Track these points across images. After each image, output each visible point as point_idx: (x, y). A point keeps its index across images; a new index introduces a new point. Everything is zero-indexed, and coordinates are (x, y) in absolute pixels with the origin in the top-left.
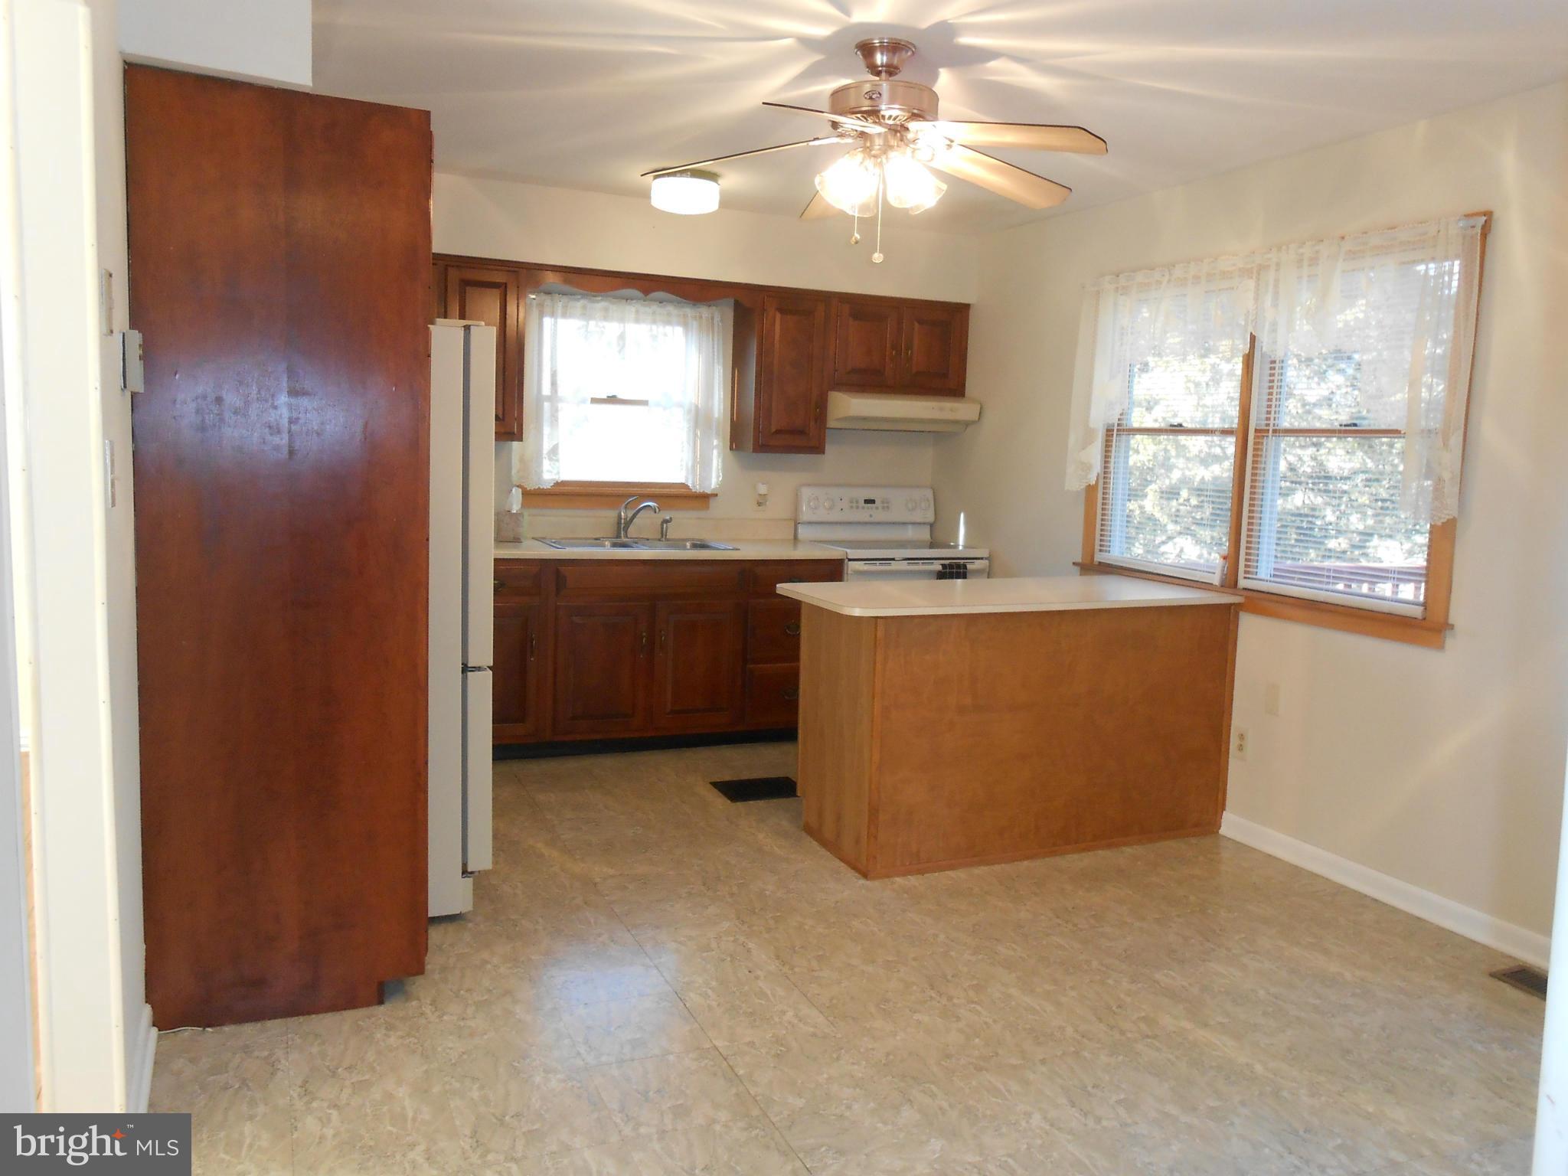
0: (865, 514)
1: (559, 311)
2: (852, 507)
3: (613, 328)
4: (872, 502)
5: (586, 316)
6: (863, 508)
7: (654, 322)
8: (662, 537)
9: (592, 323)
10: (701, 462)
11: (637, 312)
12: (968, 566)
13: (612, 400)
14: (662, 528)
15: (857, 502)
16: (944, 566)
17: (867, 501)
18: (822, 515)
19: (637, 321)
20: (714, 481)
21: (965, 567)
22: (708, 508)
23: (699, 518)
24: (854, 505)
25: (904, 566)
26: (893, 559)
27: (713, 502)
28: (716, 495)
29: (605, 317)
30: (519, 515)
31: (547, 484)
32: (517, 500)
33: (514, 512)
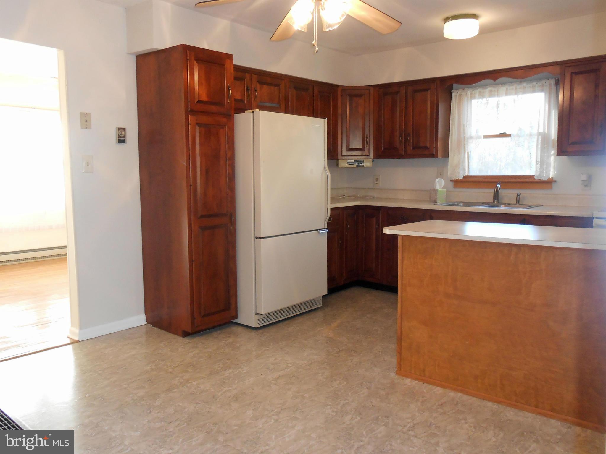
1: (477, 95)
3: (493, 101)
5: (482, 96)
7: (516, 94)
8: (517, 203)
9: (484, 100)
10: (542, 163)
11: (507, 90)
13: (503, 135)
14: (517, 198)
19: (507, 94)
20: (552, 174)
22: (551, 188)
23: (546, 194)
27: (554, 185)
28: (555, 181)
29: (490, 96)
30: (437, 190)
31: (461, 177)
32: (440, 184)
33: (436, 189)
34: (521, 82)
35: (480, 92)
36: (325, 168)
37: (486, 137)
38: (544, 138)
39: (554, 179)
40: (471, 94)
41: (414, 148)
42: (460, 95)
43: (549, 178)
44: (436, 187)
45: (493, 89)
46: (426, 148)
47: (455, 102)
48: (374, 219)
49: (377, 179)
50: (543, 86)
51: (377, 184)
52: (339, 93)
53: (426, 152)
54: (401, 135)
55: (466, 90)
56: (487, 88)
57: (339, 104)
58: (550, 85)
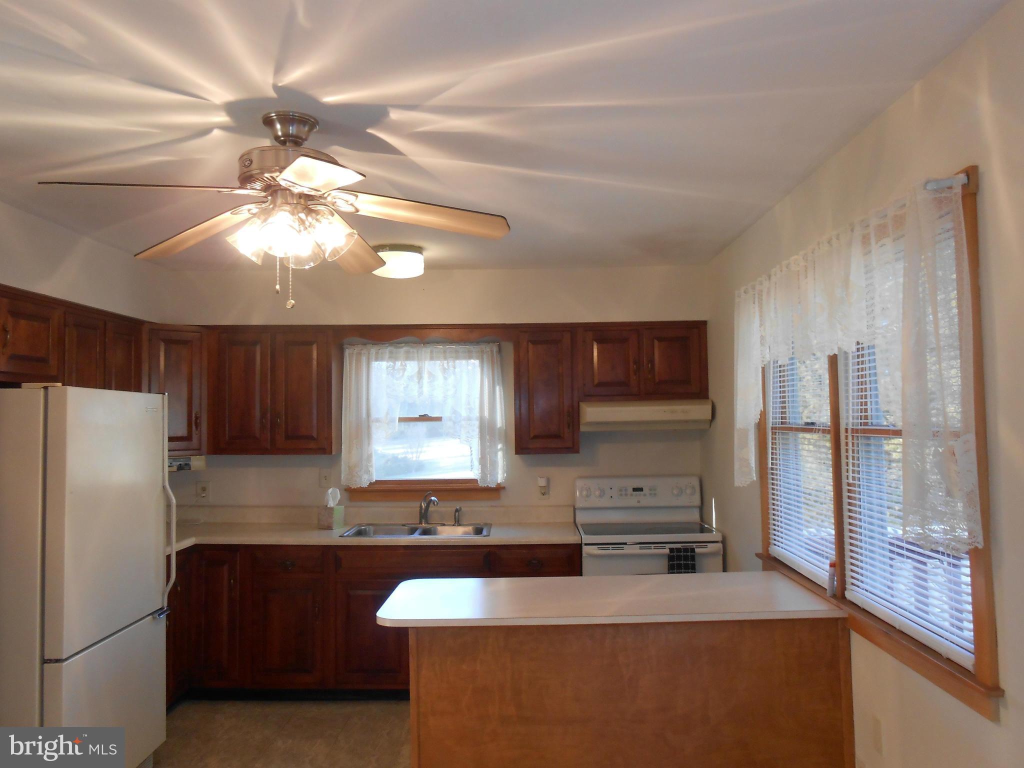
0: (633, 500)
1: (386, 356)
2: (621, 495)
3: (412, 367)
4: (641, 490)
5: (393, 358)
6: (632, 495)
7: (445, 359)
8: (455, 522)
9: (398, 363)
11: (432, 352)
12: (697, 550)
13: (423, 418)
14: (455, 515)
15: (626, 490)
16: (671, 550)
17: (635, 490)
18: (595, 502)
19: (432, 359)
20: (500, 477)
21: (693, 550)
22: (500, 498)
23: (492, 506)
24: (624, 493)
25: (636, 550)
26: (625, 544)
27: (503, 494)
28: (504, 488)
29: (408, 358)
30: (332, 509)
31: (365, 484)
32: (333, 497)
33: (328, 506)
37: (402, 420)
39: (502, 486)
40: (377, 353)
41: (288, 437)
42: (359, 354)
43: (498, 484)
44: (328, 503)
45: (411, 350)
46: (311, 438)
47: (351, 364)
48: (226, 568)
49: (204, 489)
50: (482, 352)
51: (204, 497)
52: (145, 337)
53: (312, 445)
54: (263, 416)
55: (369, 346)
56: (402, 347)
57: (145, 356)
58: (492, 351)
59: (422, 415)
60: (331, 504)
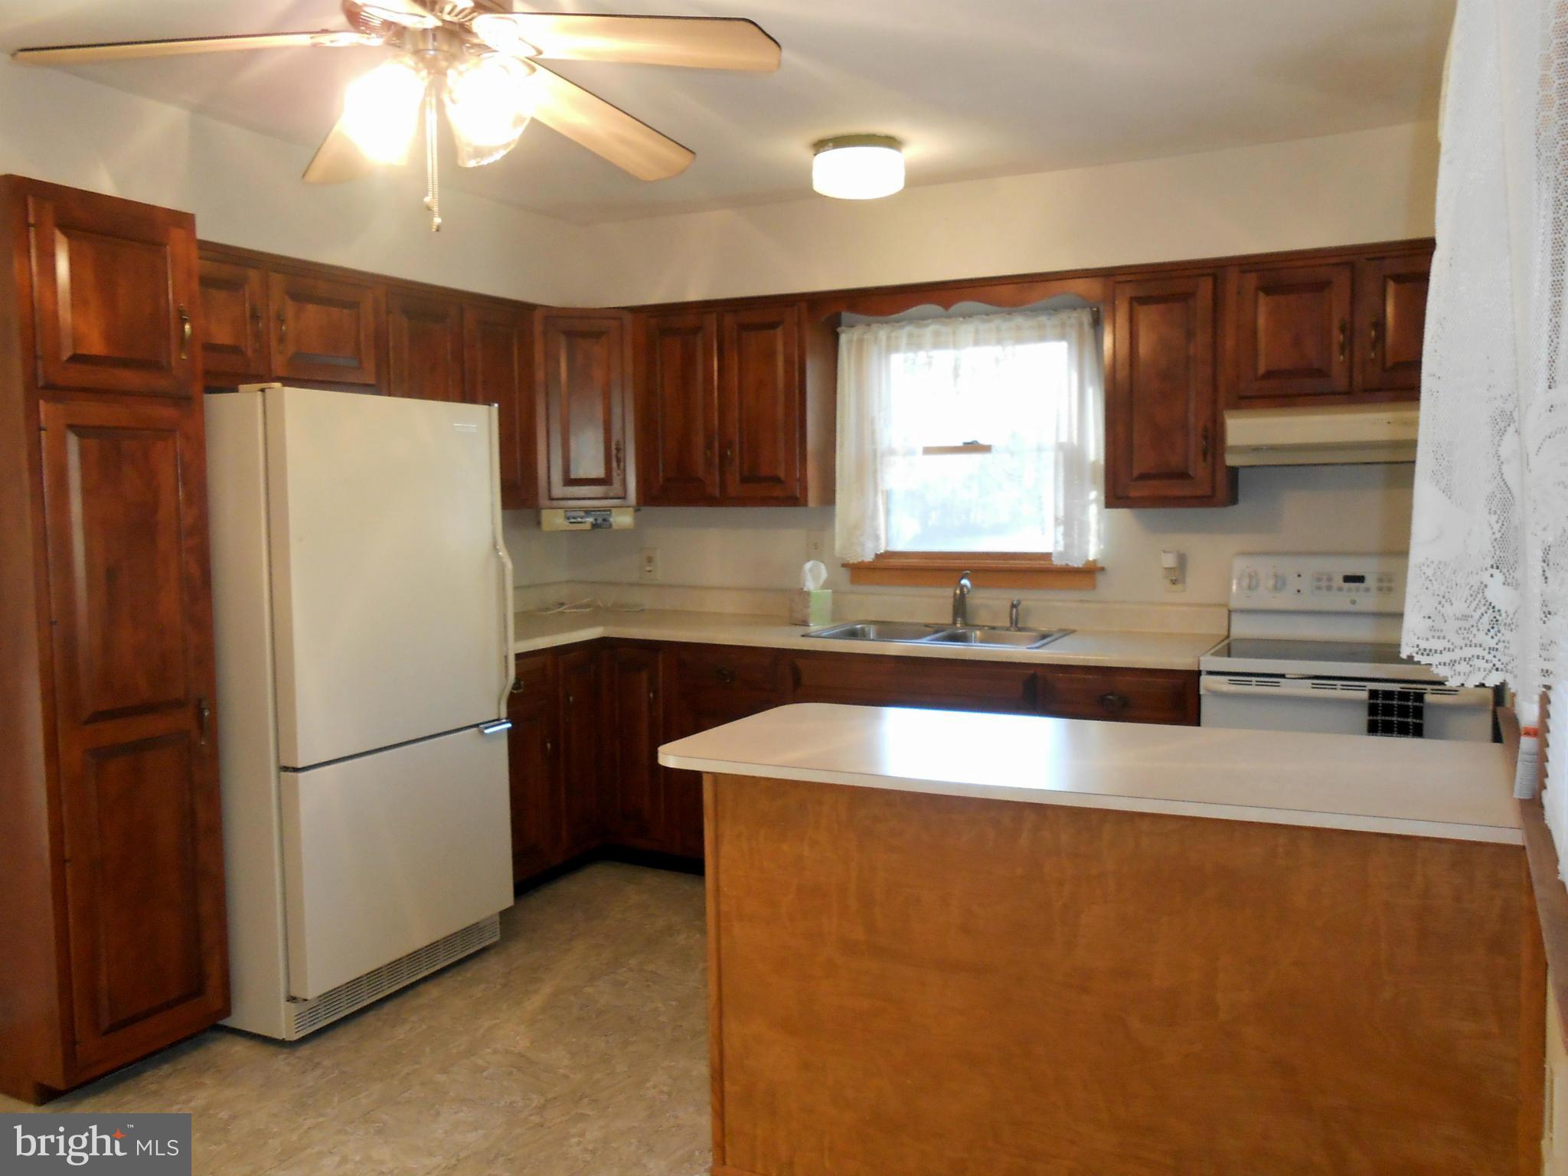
0: (1344, 598)
1: (904, 341)
2: (1319, 588)
3: (944, 357)
4: (1360, 579)
5: (915, 345)
6: (1340, 589)
7: (999, 342)
8: (1012, 623)
9: (922, 354)
10: (1070, 522)
11: (977, 332)
12: (1429, 698)
13: (972, 447)
14: (1011, 612)
15: (1330, 579)
16: (1373, 694)
17: (1348, 579)
18: (1265, 598)
19: (977, 342)
20: (1093, 550)
21: (1419, 697)
22: (1094, 587)
23: (1082, 601)
24: (1324, 584)
25: (1305, 689)
26: (1283, 676)
27: (1100, 578)
28: (1102, 569)
29: (936, 345)
30: (808, 593)
31: (869, 557)
32: (815, 577)
33: (805, 589)
34: (1010, 314)
35: (910, 336)
36: (495, 545)
37: (928, 451)
38: (1071, 460)
39: (1099, 565)
40: (889, 338)
41: (745, 480)
42: (861, 341)
43: (1088, 561)
44: (804, 585)
45: (944, 329)
46: (776, 480)
47: (849, 358)
48: (644, 675)
49: (650, 560)
50: (1063, 325)
51: (650, 571)
52: (538, 328)
53: (777, 492)
54: (709, 445)
55: (874, 326)
56: (927, 326)
57: (539, 356)
58: (1081, 325)
59: (969, 443)
60: (810, 585)
